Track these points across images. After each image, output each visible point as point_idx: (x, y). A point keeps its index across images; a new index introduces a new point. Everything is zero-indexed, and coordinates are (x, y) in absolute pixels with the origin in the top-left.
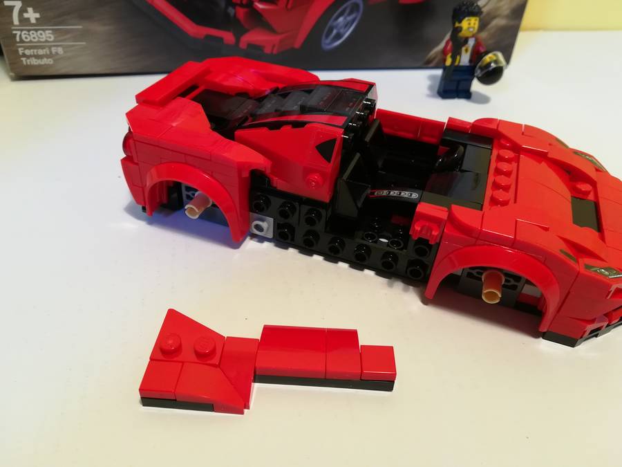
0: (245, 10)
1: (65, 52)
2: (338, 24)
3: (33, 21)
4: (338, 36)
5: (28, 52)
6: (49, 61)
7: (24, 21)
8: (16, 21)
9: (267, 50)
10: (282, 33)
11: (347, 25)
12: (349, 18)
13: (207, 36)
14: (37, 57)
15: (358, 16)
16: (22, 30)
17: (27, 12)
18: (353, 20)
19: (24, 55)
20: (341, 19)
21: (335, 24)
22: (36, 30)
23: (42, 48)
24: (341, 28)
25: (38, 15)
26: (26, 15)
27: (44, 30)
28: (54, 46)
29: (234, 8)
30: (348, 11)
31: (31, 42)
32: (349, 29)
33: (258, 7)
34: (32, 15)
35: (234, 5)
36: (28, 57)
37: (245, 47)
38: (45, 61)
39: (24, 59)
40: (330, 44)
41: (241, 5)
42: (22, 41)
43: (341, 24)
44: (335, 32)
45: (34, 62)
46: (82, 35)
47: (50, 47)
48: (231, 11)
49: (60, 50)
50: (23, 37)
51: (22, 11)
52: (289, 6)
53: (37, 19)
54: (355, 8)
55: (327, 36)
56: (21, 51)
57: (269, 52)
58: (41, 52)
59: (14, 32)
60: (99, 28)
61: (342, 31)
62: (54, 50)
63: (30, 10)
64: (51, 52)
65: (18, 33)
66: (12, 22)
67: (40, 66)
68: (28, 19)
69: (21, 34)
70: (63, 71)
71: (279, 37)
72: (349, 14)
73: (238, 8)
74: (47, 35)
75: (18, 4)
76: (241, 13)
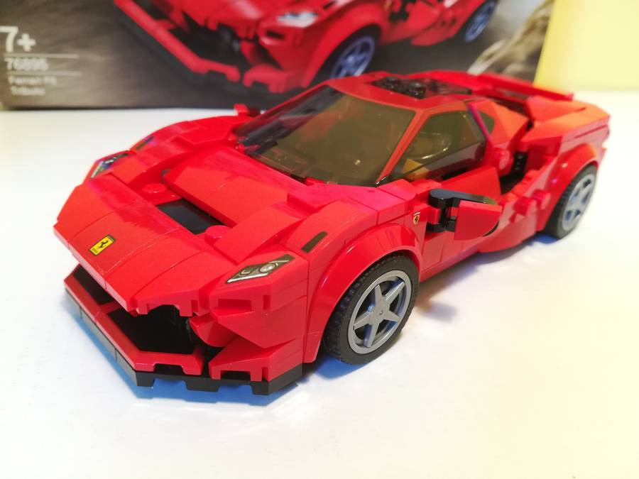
0: (252, 45)
1: (58, 82)
2: (348, 63)
3: (27, 48)
5: (19, 81)
6: (41, 92)
7: (18, 49)
8: (10, 48)
9: (273, 89)
11: (358, 65)
13: (211, 72)
14: (29, 86)
15: (368, 55)
16: (14, 58)
17: (22, 39)
18: (364, 60)
19: (14, 84)
20: (351, 59)
21: (344, 63)
22: (30, 58)
23: (35, 77)
24: (351, 67)
25: (32, 42)
26: (20, 42)
27: (38, 58)
28: (47, 75)
29: (240, 43)
30: (357, 51)
31: (23, 70)
33: (264, 43)
34: (27, 42)
35: (239, 40)
36: (19, 86)
37: (249, 85)
38: (36, 92)
39: (14, 89)
41: (247, 39)
42: (13, 69)
43: (351, 64)
44: (345, 70)
45: (25, 92)
46: (77, 65)
47: (42, 77)
48: (236, 46)
49: (53, 80)
50: (15, 64)
51: (18, 37)
53: (32, 47)
54: (365, 48)
55: (337, 74)
56: (11, 80)
57: (274, 91)
58: (32, 81)
59: (7, 60)
60: (98, 58)
61: (352, 71)
62: (47, 80)
63: (26, 37)
64: (43, 83)
65: (10, 60)
66: (5, 49)
67: (31, 97)
68: (22, 46)
69: (13, 62)
70: (54, 103)
71: (286, 75)
73: (243, 42)
74: (40, 63)
75: (12, 31)
76: (246, 48)
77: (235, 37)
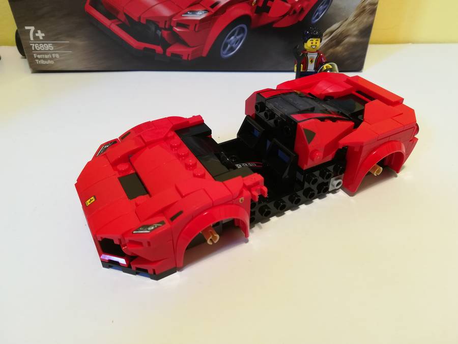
0: (169, 32)
1: (60, 57)
2: (231, 41)
3: (41, 38)
4: (232, 49)
5: (39, 56)
6: (52, 62)
7: (36, 38)
8: (32, 38)
10: (193, 47)
11: (237, 42)
12: (238, 37)
13: (145, 48)
14: (45, 59)
15: (244, 36)
16: (35, 43)
17: (37, 33)
18: (241, 39)
19: (37, 58)
20: (232, 38)
21: (229, 41)
22: (43, 44)
23: (47, 54)
24: (233, 44)
25: (43, 35)
26: (37, 35)
27: (47, 43)
28: (54, 53)
29: (161, 31)
31: (40, 50)
32: (238, 45)
33: (176, 30)
34: (40, 35)
35: (161, 29)
36: (40, 59)
37: (170, 56)
38: (49, 62)
39: (37, 60)
40: (226, 54)
41: (165, 29)
42: (35, 50)
43: (233, 42)
44: (229, 46)
45: (43, 62)
46: (70, 47)
47: (51, 54)
48: (159, 33)
49: (57, 56)
50: (36, 47)
51: (35, 32)
52: (197, 30)
53: (43, 37)
54: (242, 31)
55: (224, 49)
56: (35, 56)
57: (186, 59)
58: (46, 57)
59: (31, 45)
60: (80, 42)
61: (234, 46)
62: (54, 55)
63: (39, 31)
64: (52, 57)
65: (33, 45)
66: (29, 39)
67: (46, 65)
68: (38, 37)
69: (34, 46)
70: (60, 68)
71: (192, 50)
72: (238, 35)
73: (163, 31)
74: (49, 47)
75: (32, 28)
76: (165, 34)
77: (158, 28)
